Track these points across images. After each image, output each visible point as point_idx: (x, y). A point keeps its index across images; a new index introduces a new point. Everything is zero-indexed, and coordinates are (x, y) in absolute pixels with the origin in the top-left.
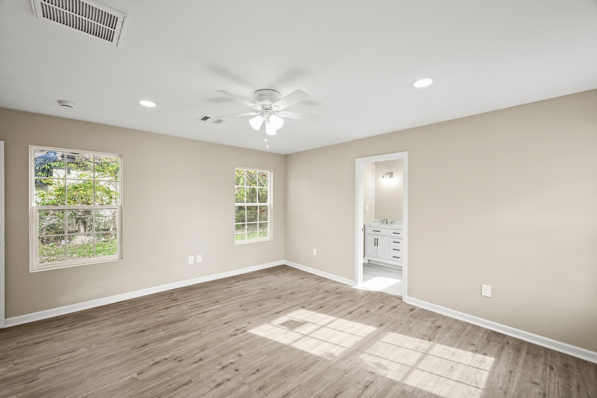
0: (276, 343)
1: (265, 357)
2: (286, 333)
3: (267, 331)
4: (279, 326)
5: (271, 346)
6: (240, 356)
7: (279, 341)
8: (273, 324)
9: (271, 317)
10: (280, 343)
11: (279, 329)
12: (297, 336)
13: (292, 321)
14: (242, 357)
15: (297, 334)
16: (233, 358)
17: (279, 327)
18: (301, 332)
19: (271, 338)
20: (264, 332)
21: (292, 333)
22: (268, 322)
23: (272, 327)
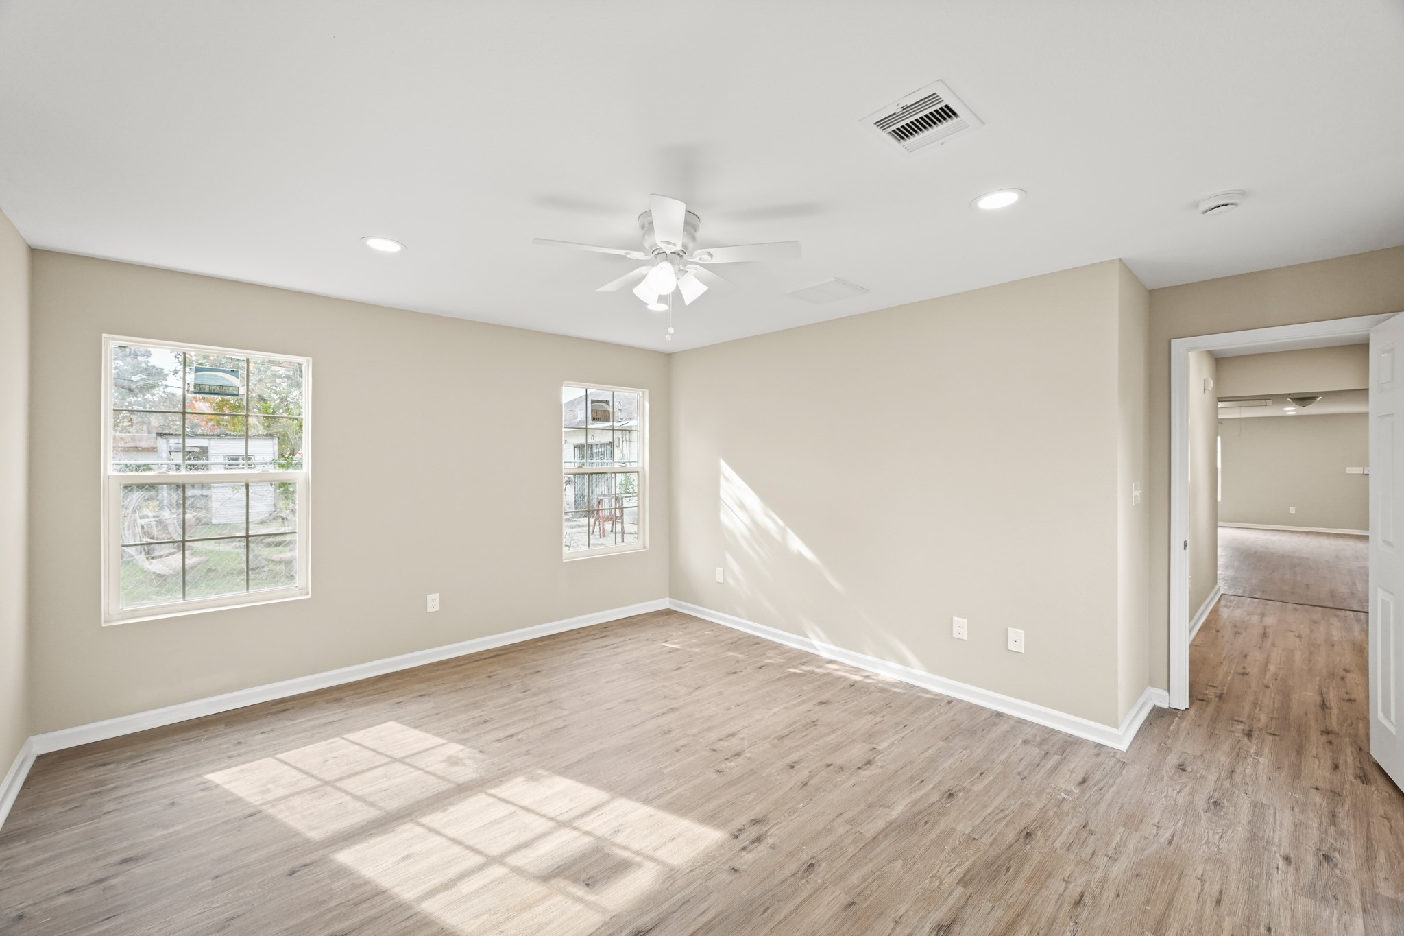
0: (647, 801)
1: (668, 770)
2: (618, 831)
3: (673, 839)
4: (638, 859)
5: (658, 793)
6: (718, 771)
7: (638, 805)
8: (658, 867)
9: (665, 906)
10: (638, 800)
11: (636, 847)
12: (590, 824)
13: (587, 885)
14: (713, 769)
15: (587, 829)
16: (731, 769)
17: (638, 853)
18: (576, 834)
19: (661, 815)
20: (680, 835)
21: (599, 833)
22: (671, 875)
23: (661, 854)
